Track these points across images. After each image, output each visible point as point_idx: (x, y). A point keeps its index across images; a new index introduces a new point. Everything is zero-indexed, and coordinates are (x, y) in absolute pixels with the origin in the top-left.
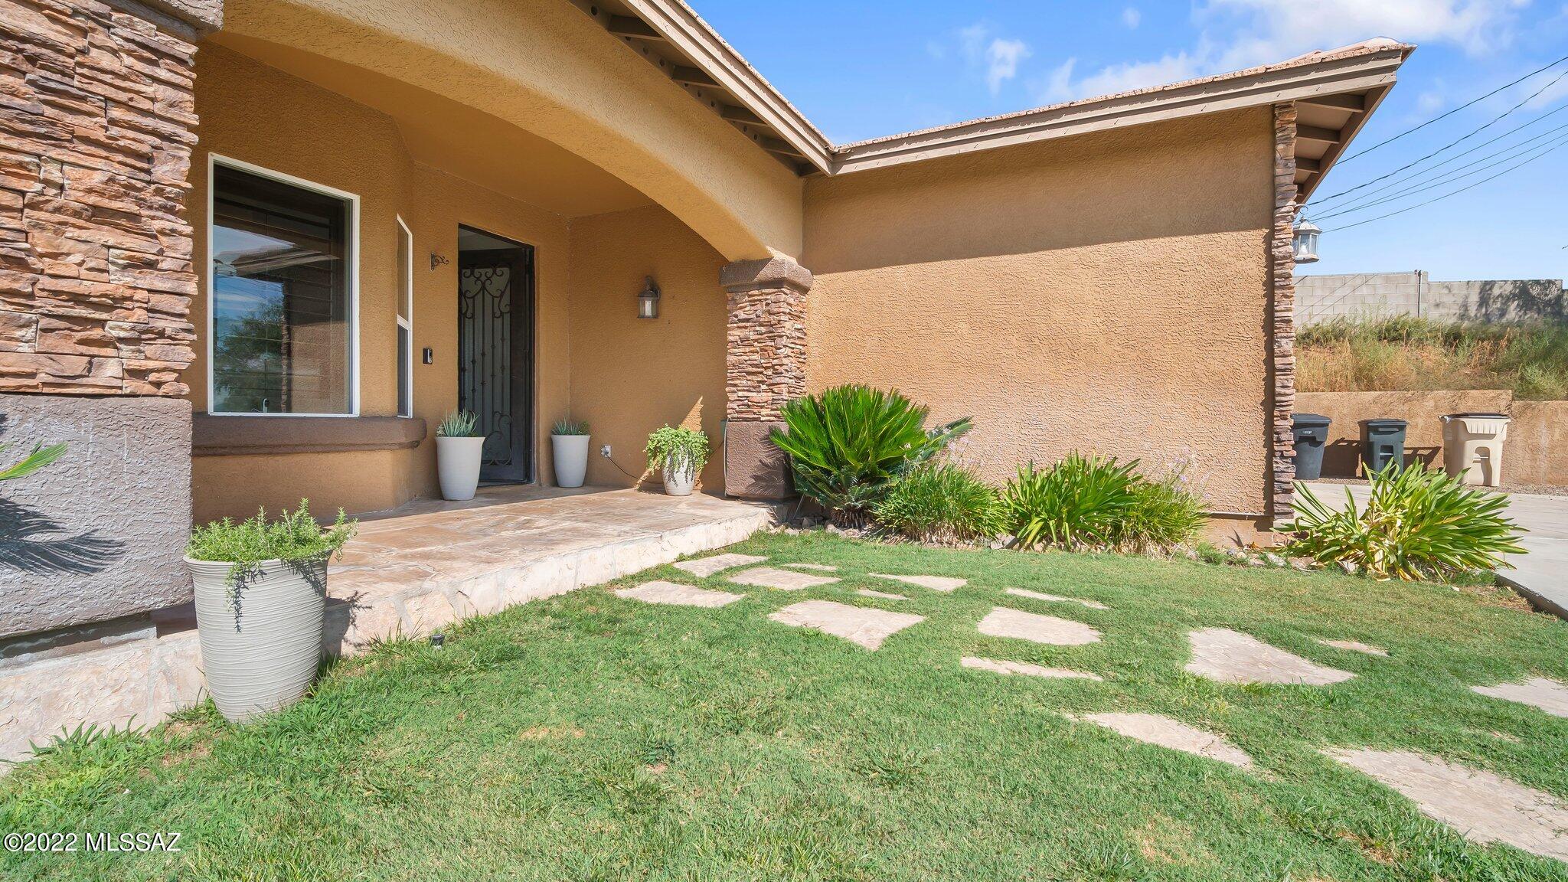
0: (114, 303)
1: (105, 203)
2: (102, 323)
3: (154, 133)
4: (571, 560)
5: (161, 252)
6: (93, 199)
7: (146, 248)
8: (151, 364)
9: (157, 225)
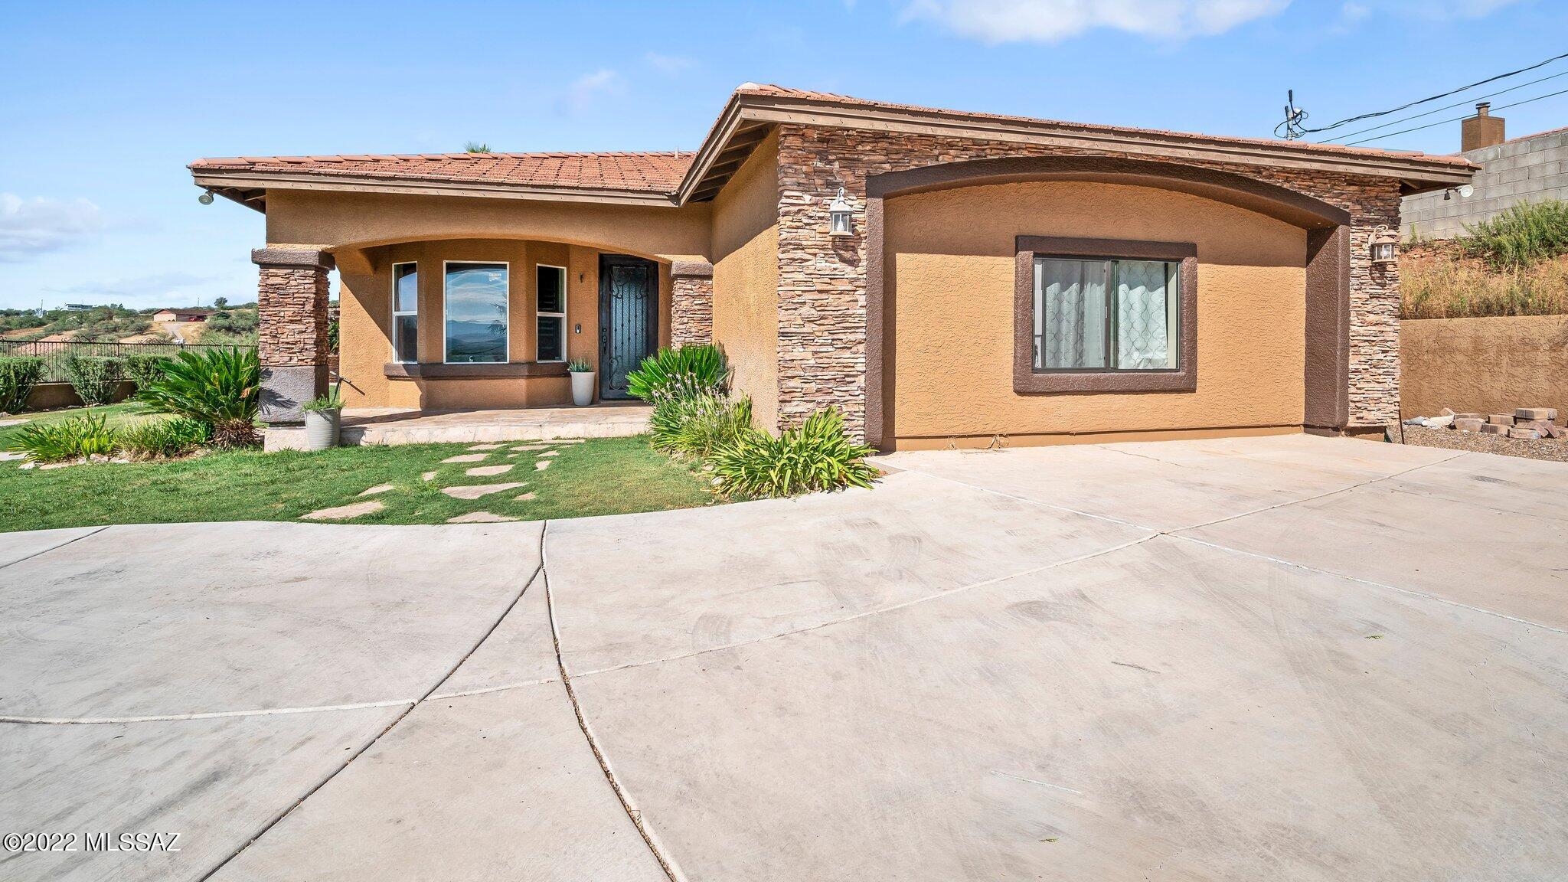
0: (295, 343)
1: (293, 319)
2: (293, 348)
3: (304, 297)
4: (473, 429)
5: (307, 328)
6: (290, 318)
7: (302, 327)
8: (304, 358)
9: (305, 321)
